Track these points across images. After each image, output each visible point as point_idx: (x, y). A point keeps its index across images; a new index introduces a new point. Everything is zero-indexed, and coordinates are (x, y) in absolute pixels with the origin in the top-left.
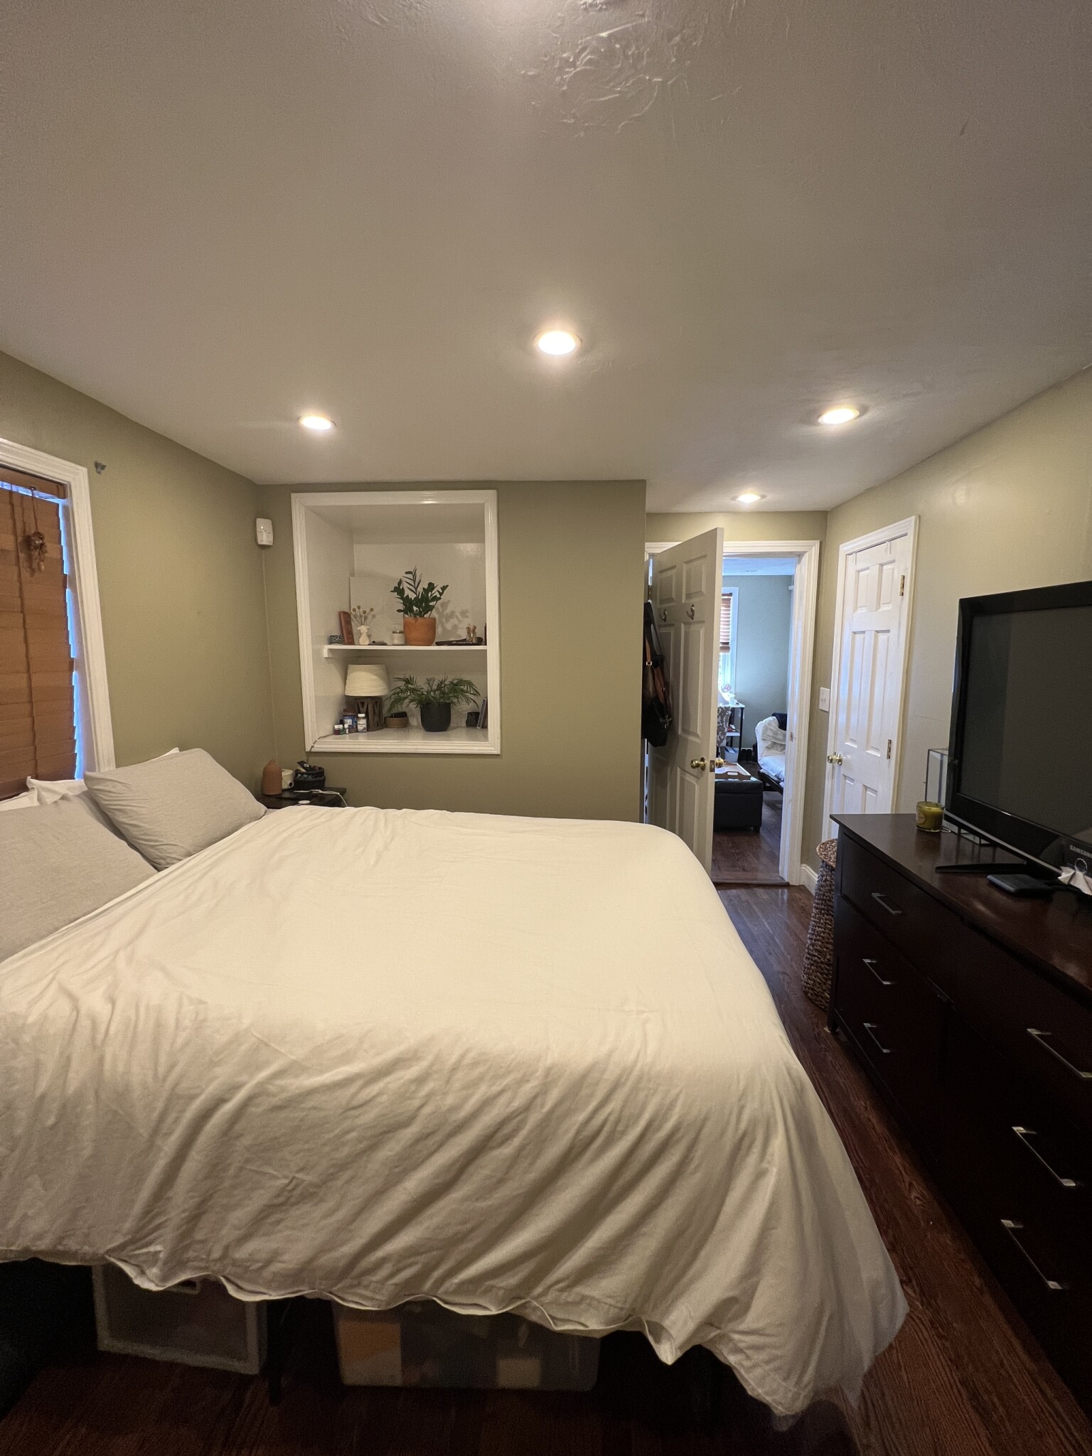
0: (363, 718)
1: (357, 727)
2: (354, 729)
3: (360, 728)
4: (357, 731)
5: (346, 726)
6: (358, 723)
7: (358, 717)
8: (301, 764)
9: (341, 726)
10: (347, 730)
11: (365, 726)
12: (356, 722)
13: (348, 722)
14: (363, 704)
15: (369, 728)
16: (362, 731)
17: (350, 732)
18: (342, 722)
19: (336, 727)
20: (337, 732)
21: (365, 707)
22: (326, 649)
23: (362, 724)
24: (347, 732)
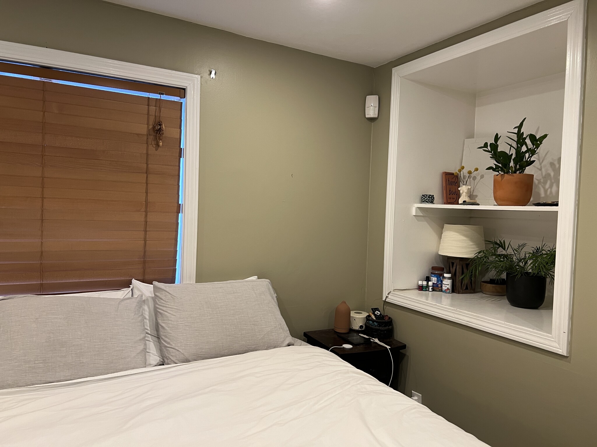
0: (449, 278)
1: (442, 287)
2: (437, 288)
3: (444, 288)
4: (441, 291)
5: (430, 283)
6: (444, 282)
7: (444, 277)
8: (374, 310)
9: (425, 283)
10: (430, 288)
11: (449, 287)
12: (442, 281)
13: (434, 279)
14: (453, 264)
15: (454, 290)
16: (445, 292)
17: (433, 290)
18: (428, 279)
19: (420, 283)
20: (421, 288)
21: (454, 268)
22: (415, 207)
23: (447, 284)
24: (430, 290)
